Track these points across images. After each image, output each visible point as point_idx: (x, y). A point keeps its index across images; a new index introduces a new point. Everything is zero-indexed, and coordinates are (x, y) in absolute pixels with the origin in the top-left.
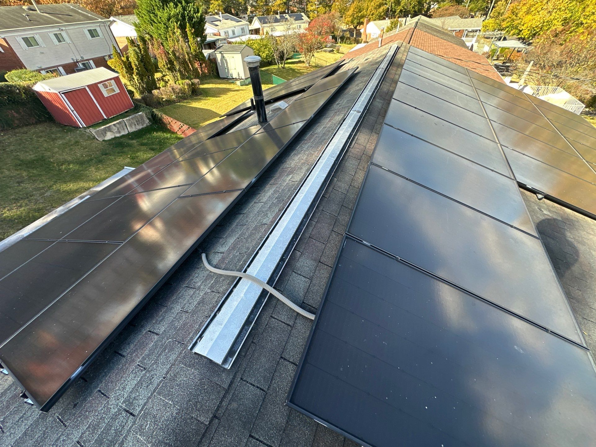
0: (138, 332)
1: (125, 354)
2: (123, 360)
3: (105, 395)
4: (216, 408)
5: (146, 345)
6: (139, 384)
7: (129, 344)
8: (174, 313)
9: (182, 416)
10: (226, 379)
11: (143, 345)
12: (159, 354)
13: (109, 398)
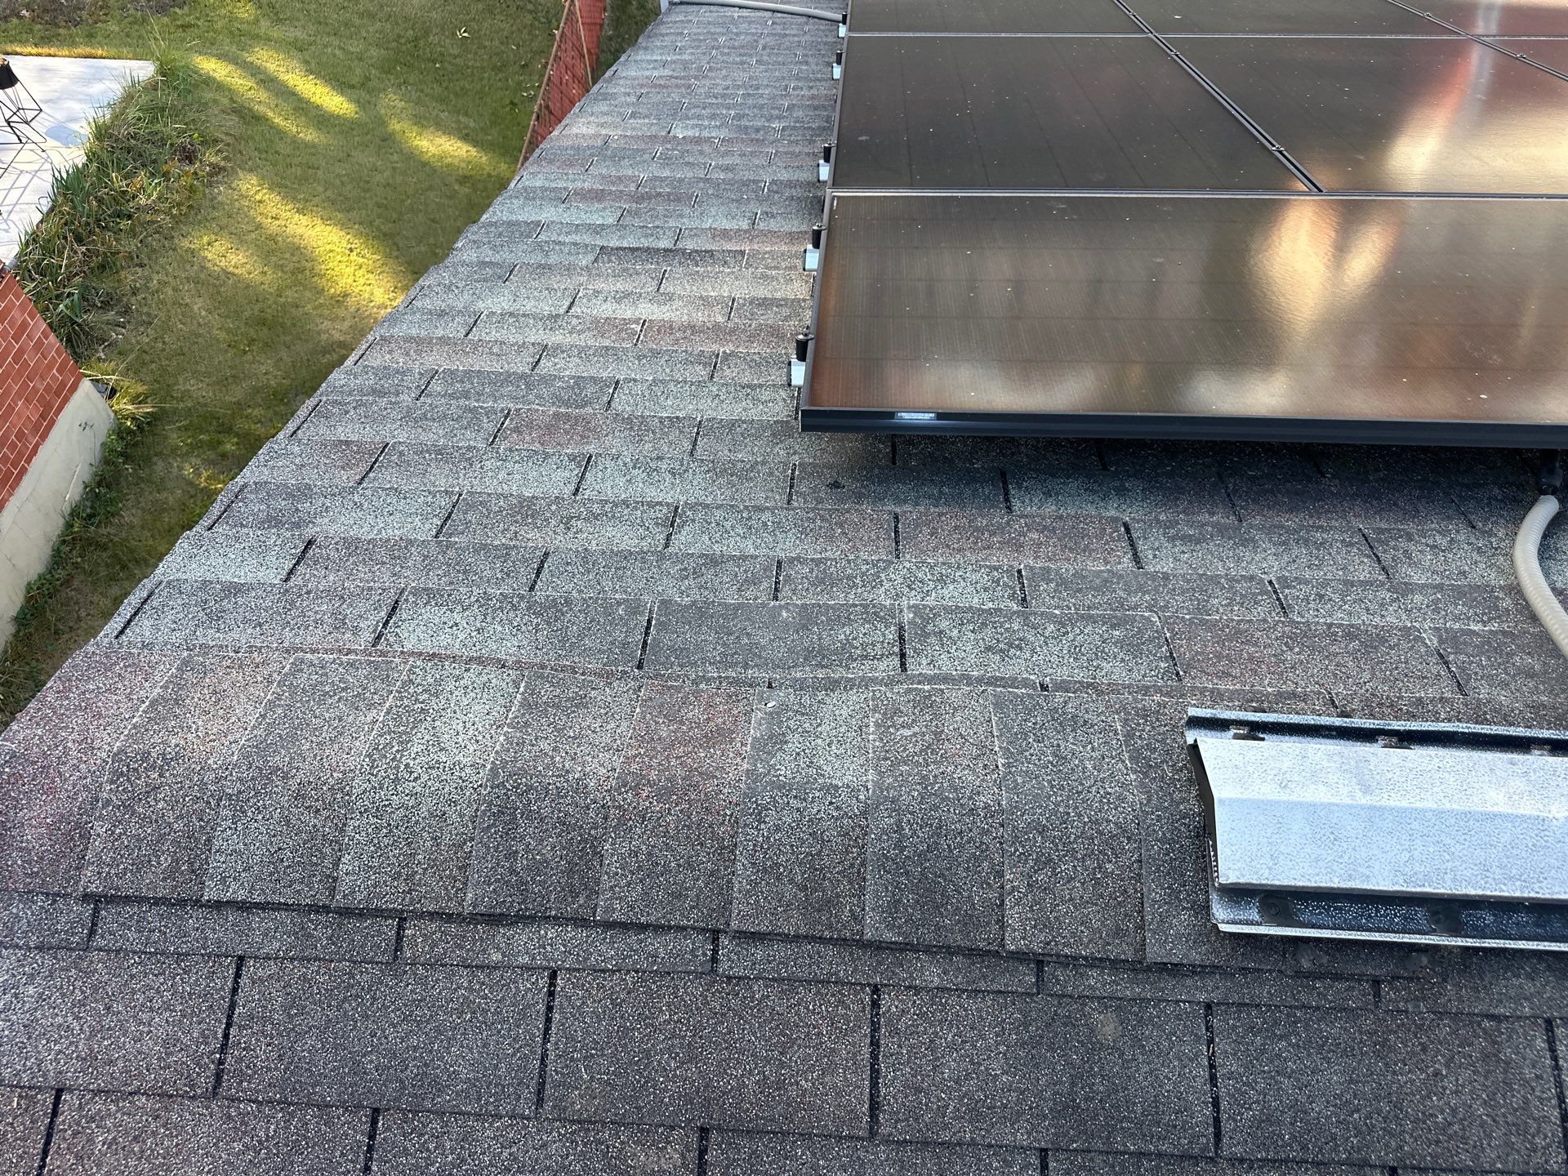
0: (1096, 492)
1: (1017, 505)
2: (999, 517)
3: (897, 543)
4: (1067, 951)
5: (1085, 551)
6: (981, 618)
7: (1048, 494)
8: (1244, 564)
9: (987, 832)
10: (1178, 936)
11: (1074, 540)
12: (1092, 616)
13: (898, 557)
